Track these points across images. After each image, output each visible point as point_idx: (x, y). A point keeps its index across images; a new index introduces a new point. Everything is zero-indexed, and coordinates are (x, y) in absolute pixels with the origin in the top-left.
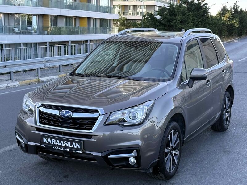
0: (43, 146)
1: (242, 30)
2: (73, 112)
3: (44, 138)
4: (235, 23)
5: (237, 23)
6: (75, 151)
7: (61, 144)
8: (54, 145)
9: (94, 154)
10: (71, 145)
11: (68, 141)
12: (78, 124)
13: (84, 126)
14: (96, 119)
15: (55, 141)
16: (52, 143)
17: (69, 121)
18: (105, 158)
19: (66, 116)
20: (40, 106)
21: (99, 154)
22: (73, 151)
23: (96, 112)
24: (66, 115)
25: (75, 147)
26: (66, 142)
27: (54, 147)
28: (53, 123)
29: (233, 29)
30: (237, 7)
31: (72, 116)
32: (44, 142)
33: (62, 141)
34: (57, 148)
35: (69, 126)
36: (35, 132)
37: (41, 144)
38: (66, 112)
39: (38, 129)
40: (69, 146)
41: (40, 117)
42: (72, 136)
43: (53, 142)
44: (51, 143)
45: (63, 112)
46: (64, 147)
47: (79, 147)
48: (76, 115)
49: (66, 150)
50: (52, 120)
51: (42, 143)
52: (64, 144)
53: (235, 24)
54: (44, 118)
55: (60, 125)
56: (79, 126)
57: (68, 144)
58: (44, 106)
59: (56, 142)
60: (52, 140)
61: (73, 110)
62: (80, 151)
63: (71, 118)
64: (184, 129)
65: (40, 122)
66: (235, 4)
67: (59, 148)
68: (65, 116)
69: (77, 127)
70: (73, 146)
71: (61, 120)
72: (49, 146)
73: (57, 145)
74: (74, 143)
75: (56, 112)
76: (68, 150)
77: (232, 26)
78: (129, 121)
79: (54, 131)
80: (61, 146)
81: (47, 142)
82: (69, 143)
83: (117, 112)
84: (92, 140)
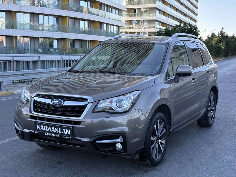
0: (36, 132)
1: (228, 51)
2: (64, 101)
3: (37, 125)
4: (222, 45)
5: (224, 46)
6: (65, 136)
7: (52, 130)
8: (46, 131)
9: (83, 139)
10: (62, 131)
11: (59, 127)
12: (68, 111)
13: (73, 114)
14: (85, 106)
15: (47, 127)
16: (45, 130)
17: (61, 109)
18: (93, 143)
19: (58, 105)
20: (35, 96)
21: (87, 140)
22: (64, 137)
23: (86, 100)
24: (57, 104)
25: (65, 133)
26: (57, 129)
27: (46, 134)
28: (46, 112)
29: (220, 51)
30: (223, 33)
32: (37, 129)
33: (53, 128)
34: (49, 134)
35: (60, 113)
36: (30, 119)
37: (35, 131)
38: (57, 100)
39: (32, 117)
40: (60, 132)
41: (34, 106)
42: (62, 123)
43: (45, 128)
44: (43, 130)
45: (55, 100)
46: (55, 133)
47: (69, 133)
48: (67, 103)
49: (57, 136)
50: (46, 109)
51: (36, 129)
52: (55, 130)
53: (222, 47)
54: (38, 107)
55: (52, 112)
56: (69, 114)
57: (58, 130)
58: (38, 96)
59: (48, 129)
60: (45, 126)
61: (64, 99)
62: (70, 137)
63: (62, 106)
64: (170, 120)
65: (35, 111)
66: (222, 30)
67: (51, 135)
68: (57, 105)
69: (67, 114)
70: (63, 132)
71: (53, 108)
72: (42, 133)
73: (49, 132)
74: (64, 130)
75: (49, 101)
76: (59, 136)
77: (219, 48)
78: (116, 109)
79: (47, 118)
80: (53, 132)
81: (40, 129)
82: (60, 129)
83: (105, 100)
84: (81, 126)
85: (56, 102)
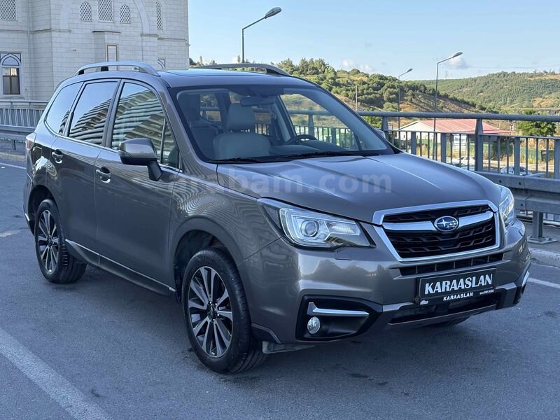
0: (424, 302)
2: (457, 217)
3: (427, 285)
6: (484, 291)
7: (459, 286)
8: (446, 293)
9: (507, 287)
10: (477, 282)
11: (472, 276)
12: (471, 238)
13: (481, 241)
14: (493, 220)
15: (449, 283)
16: (444, 290)
17: (457, 237)
19: (450, 229)
20: (384, 222)
22: (480, 294)
24: (448, 227)
25: (483, 284)
26: (469, 280)
27: (445, 299)
28: (428, 250)
31: (460, 226)
32: (426, 293)
33: (462, 280)
34: (452, 297)
35: (458, 247)
36: (400, 277)
37: (420, 301)
38: (446, 220)
39: (405, 271)
40: (474, 286)
43: (445, 286)
44: (439, 291)
45: (441, 221)
46: (465, 291)
47: (490, 283)
48: (465, 222)
49: (468, 295)
52: (465, 284)
56: (475, 242)
57: (472, 282)
59: (450, 286)
60: (444, 283)
61: (455, 214)
62: (491, 289)
63: (457, 231)
67: (459, 297)
68: (447, 229)
69: (472, 244)
70: (479, 283)
71: (441, 240)
72: (436, 299)
73: (453, 292)
74: (482, 278)
75: (428, 226)
76: (472, 294)
79: (439, 264)
80: (460, 291)
81: (431, 292)
82: (474, 278)
84: (504, 261)
85: (444, 223)
